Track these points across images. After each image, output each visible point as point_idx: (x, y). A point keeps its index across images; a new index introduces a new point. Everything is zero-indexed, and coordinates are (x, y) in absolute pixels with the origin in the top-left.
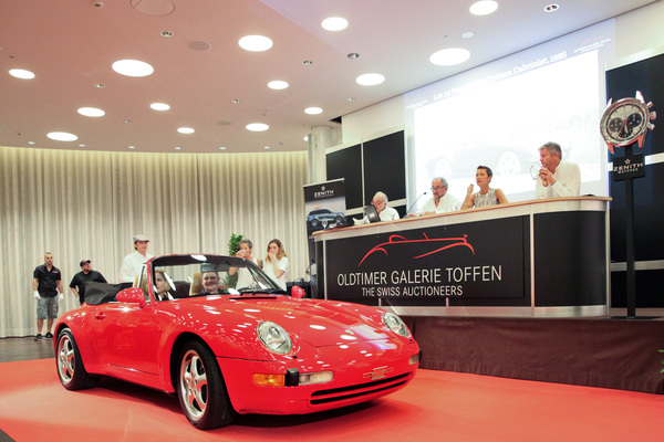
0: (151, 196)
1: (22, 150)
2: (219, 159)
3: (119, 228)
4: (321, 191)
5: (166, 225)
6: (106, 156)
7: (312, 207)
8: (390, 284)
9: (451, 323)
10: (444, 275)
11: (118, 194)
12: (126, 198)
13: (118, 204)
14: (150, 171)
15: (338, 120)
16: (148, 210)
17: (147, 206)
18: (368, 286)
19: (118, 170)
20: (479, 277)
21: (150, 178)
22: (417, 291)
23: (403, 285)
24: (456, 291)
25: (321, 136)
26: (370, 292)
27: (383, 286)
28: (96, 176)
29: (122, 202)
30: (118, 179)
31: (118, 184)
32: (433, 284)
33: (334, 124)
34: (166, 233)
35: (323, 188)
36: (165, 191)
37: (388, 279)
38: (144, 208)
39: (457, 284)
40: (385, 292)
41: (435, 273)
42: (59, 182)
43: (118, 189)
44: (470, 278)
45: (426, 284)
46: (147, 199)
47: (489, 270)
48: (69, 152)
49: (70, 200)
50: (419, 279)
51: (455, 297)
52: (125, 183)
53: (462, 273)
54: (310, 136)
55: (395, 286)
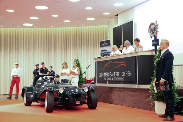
0: (60, 41)
1: (17, 29)
3: (49, 55)
4: (104, 43)
5: (65, 54)
6: (45, 29)
7: (102, 49)
8: (109, 77)
9: (119, 90)
10: (120, 73)
11: (49, 42)
12: (51, 43)
13: (49, 46)
15: (117, 15)
16: (59, 48)
17: (59, 46)
18: (105, 77)
19: (49, 34)
20: (127, 75)
21: (60, 36)
22: (115, 79)
23: (112, 77)
24: (122, 79)
26: (105, 79)
27: (108, 77)
28: (41, 36)
29: (50, 45)
30: (49, 37)
31: (49, 38)
32: (118, 77)
34: (65, 56)
35: (105, 42)
36: (65, 40)
37: (109, 75)
38: (58, 47)
39: (122, 77)
40: (108, 79)
41: (117, 74)
42: (29, 39)
43: (49, 40)
44: (125, 75)
45: (116, 77)
46: (59, 44)
47: (129, 73)
49: (32, 45)
50: (115, 75)
51: (122, 81)
52: (51, 38)
53: (124, 73)
54: (109, 21)
55: (110, 77)
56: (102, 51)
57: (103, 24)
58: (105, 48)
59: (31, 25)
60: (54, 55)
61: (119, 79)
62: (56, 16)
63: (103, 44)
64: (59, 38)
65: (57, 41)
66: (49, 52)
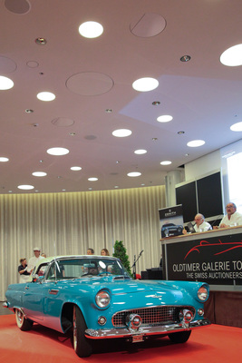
1: (6, 195)
2: (116, 192)
3: (58, 236)
5: (85, 236)
6: (51, 195)
7: (163, 223)
8: (201, 271)
10: (231, 265)
12: (62, 219)
13: (58, 223)
14: (75, 202)
15: (183, 166)
16: (74, 225)
17: (74, 223)
18: (190, 272)
21: (76, 206)
22: (217, 275)
23: (209, 272)
25: (173, 177)
26: (191, 275)
27: (198, 272)
28: (45, 207)
29: (59, 221)
30: (57, 208)
32: (226, 271)
33: (181, 169)
35: (170, 211)
36: (84, 213)
37: (200, 267)
38: (72, 224)
39: (238, 271)
40: (199, 276)
41: (226, 265)
43: (57, 213)
45: (221, 271)
46: (74, 218)
48: (31, 195)
50: (218, 268)
51: (237, 280)
52: (62, 210)
55: (205, 272)
56: (165, 226)
57: (151, 184)
58: (171, 221)
59: (32, 187)
61: (228, 276)
62: (78, 168)
63: (167, 214)
64: (74, 209)
66: (58, 233)
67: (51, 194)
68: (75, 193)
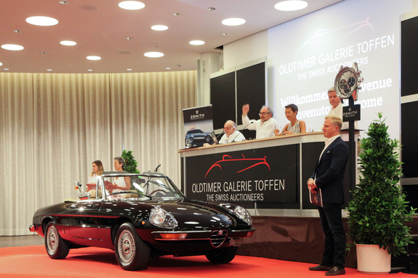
0: (68, 107)
2: (129, 77)
4: (195, 114)
5: (81, 140)
6: (29, 77)
7: (189, 127)
8: (223, 192)
10: (253, 184)
11: (39, 110)
12: (46, 113)
13: (39, 119)
14: (67, 88)
15: (221, 48)
16: (64, 124)
17: (65, 120)
18: (210, 193)
19: (38, 88)
20: (272, 187)
21: (67, 95)
22: (239, 197)
23: (230, 193)
24: (260, 197)
25: (209, 60)
26: (211, 198)
27: (219, 193)
28: (20, 93)
29: (42, 116)
30: (39, 96)
31: (39, 100)
32: (247, 192)
33: (219, 51)
34: (81, 145)
35: (197, 112)
36: (80, 105)
37: (222, 188)
38: (62, 122)
39: (260, 192)
40: (219, 198)
41: (245, 185)
43: (39, 104)
44: (268, 187)
45: (243, 192)
46: (64, 114)
47: (278, 182)
50: (239, 188)
51: (258, 202)
52: (45, 100)
53: (263, 184)
54: (199, 61)
55: (226, 193)
56: (189, 133)
57: (179, 67)
58: (197, 126)
60: (54, 143)
61: (250, 198)
62: (72, 43)
63: (193, 117)
64: (64, 99)
65: (61, 108)
66: (39, 134)
67: (29, 75)
68: (67, 75)
